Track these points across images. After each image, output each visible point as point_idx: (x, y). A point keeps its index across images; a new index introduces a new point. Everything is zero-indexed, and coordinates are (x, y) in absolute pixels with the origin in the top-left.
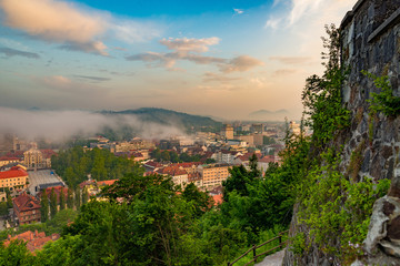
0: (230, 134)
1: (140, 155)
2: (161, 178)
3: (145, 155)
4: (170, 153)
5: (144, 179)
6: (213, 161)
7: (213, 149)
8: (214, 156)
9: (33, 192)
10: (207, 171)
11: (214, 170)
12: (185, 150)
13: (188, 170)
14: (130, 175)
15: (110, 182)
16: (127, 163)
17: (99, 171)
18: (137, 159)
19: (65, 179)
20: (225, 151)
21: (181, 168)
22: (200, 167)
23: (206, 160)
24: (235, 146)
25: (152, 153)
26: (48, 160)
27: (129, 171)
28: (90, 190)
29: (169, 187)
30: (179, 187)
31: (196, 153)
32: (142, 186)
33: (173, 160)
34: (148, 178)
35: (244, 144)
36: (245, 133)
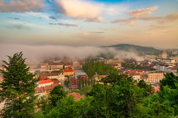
0: (164, 56)
1: (117, 65)
2: (127, 76)
3: (120, 65)
4: (132, 65)
5: (119, 76)
6: (154, 70)
7: (154, 64)
8: (155, 67)
9: (76, 78)
10: (151, 74)
11: (155, 74)
12: (139, 63)
13: (141, 73)
14: (113, 74)
15: (104, 76)
16: (111, 69)
17: (100, 71)
18: (116, 67)
19: (87, 74)
20: (162, 65)
21: (137, 72)
22: (147, 72)
23: (150, 69)
24: (167, 62)
25: (123, 65)
26: (81, 66)
27: (112, 72)
28: (96, 79)
29: (131, 81)
30: (136, 81)
31: (145, 65)
32: (118, 79)
33: (133, 68)
34: (121, 76)
35: (173, 61)
36: (174, 56)
